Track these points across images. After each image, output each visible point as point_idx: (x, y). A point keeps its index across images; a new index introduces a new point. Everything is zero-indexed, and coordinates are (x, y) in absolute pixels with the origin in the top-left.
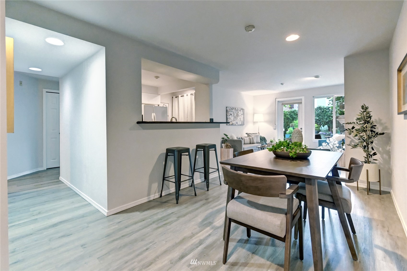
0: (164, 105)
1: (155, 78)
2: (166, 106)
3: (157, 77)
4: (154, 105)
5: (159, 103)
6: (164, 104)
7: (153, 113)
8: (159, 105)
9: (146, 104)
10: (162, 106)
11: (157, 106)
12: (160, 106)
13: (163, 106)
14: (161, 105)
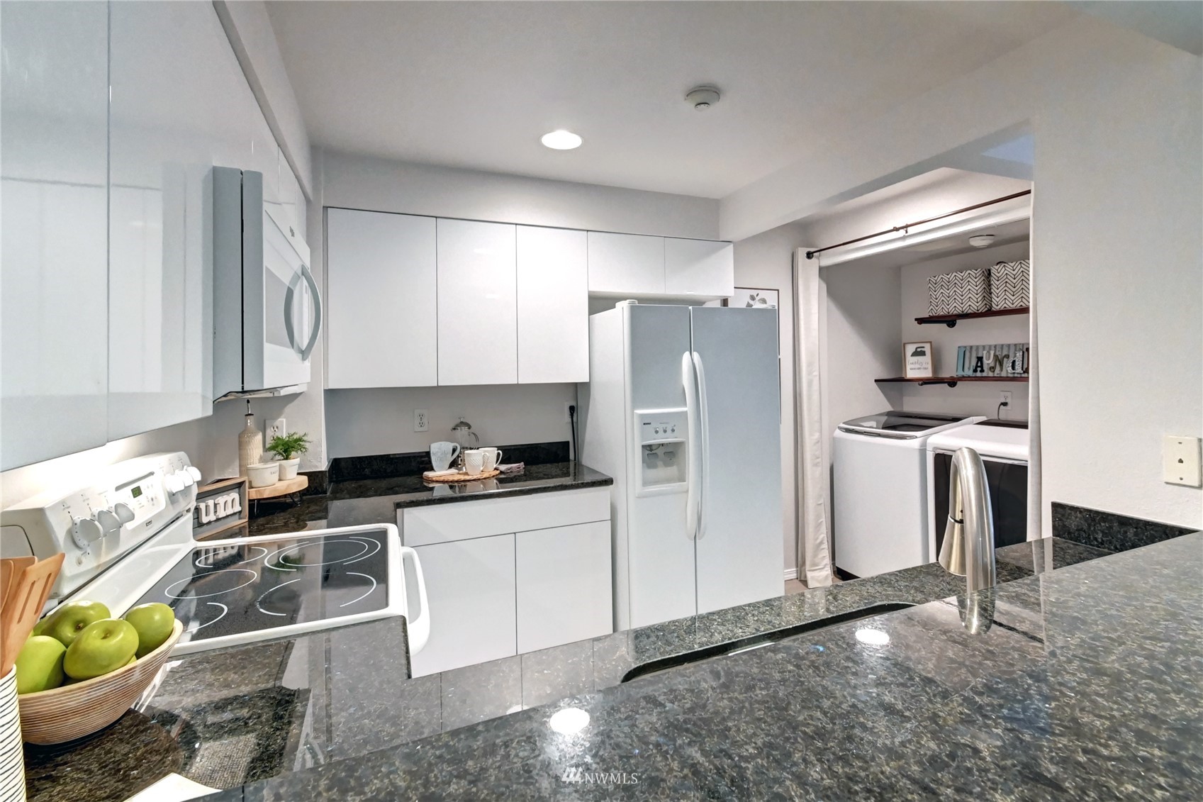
0: (753, 298)
1: (689, 106)
2: (764, 301)
3: (705, 94)
4: (704, 303)
5: (729, 291)
6: (754, 293)
7: (687, 354)
8: (725, 302)
9: (642, 300)
10: (744, 306)
11: (717, 304)
12: (731, 305)
13: (749, 305)
14: (739, 301)
